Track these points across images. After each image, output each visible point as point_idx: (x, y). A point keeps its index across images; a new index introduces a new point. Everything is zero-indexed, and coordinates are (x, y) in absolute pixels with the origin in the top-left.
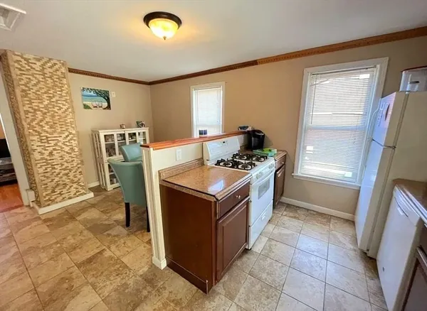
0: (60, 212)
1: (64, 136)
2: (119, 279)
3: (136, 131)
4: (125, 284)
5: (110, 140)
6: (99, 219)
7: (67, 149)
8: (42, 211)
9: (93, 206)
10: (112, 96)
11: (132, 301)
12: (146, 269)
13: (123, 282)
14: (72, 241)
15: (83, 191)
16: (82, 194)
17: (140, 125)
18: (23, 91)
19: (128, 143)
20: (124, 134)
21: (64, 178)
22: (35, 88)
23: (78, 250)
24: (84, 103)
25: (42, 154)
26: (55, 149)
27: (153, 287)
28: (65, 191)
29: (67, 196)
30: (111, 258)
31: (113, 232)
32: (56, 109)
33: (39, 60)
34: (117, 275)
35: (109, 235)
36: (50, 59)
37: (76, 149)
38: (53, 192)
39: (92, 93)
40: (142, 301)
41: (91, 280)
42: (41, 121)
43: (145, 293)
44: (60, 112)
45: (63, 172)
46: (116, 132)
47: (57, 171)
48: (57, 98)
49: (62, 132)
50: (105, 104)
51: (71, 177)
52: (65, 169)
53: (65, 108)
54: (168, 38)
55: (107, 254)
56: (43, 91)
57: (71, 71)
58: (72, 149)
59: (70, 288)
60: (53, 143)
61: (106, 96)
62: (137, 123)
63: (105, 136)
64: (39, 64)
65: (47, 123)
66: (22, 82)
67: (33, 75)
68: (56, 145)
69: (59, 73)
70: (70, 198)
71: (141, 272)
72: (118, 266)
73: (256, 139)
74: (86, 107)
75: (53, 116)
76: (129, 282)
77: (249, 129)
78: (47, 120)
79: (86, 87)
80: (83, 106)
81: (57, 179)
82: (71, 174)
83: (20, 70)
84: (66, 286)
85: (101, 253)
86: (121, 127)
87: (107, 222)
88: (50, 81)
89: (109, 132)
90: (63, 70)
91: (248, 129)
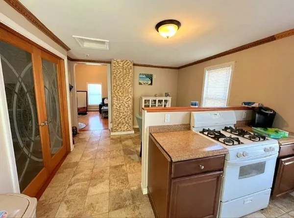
0: (117, 136)
1: (126, 98)
2: (121, 186)
3: (164, 99)
4: (122, 190)
5: (147, 103)
6: (131, 146)
7: (126, 105)
8: (112, 134)
9: (131, 138)
10: (154, 77)
11: (119, 203)
12: (135, 188)
13: (122, 188)
14: (115, 153)
15: (130, 129)
16: (130, 130)
17: (167, 95)
18: (115, 76)
19: (157, 106)
20: (156, 100)
21: (123, 120)
22: (119, 75)
23: (114, 159)
24: (140, 81)
25: (117, 106)
26: (122, 105)
27: (133, 203)
28: (122, 127)
29: (123, 129)
30: (124, 171)
31: (132, 157)
32: (125, 85)
33: (122, 61)
34: (121, 183)
35: (130, 157)
36: (127, 61)
37: (131, 106)
38: (118, 126)
39: (144, 76)
40: (123, 207)
41: (111, 178)
42: (119, 90)
43: (127, 203)
44: (126, 86)
45: (123, 117)
46: (151, 99)
47: (121, 116)
48: (126, 79)
49: (125, 97)
50: (150, 82)
51: (126, 120)
52: (124, 116)
53: (129, 84)
54: (170, 36)
55: (124, 168)
56: (122, 76)
57: (134, 65)
58: (129, 106)
59: (102, 177)
60: (121, 101)
61: (150, 77)
62: (166, 93)
63: (145, 100)
64: (122, 63)
65: (120, 92)
66: (115, 73)
67: (119, 69)
68: (122, 103)
69: (129, 67)
70: (124, 131)
71: (132, 189)
72: (124, 178)
73: (262, 117)
74: (140, 84)
75: (123, 88)
76: (124, 190)
77: (256, 105)
78: (121, 90)
79: (141, 73)
80: (138, 83)
81: (120, 120)
82: (126, 119)
83: (115, 67)
84: (101, 174)
85: (122, 166)
86: (155, 96)
87: (132, 150)
88: (125, 71)
89: (147, 99)
90: (131, 65)
91: (253, 106)
